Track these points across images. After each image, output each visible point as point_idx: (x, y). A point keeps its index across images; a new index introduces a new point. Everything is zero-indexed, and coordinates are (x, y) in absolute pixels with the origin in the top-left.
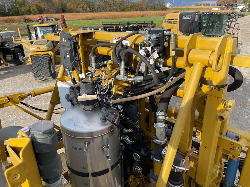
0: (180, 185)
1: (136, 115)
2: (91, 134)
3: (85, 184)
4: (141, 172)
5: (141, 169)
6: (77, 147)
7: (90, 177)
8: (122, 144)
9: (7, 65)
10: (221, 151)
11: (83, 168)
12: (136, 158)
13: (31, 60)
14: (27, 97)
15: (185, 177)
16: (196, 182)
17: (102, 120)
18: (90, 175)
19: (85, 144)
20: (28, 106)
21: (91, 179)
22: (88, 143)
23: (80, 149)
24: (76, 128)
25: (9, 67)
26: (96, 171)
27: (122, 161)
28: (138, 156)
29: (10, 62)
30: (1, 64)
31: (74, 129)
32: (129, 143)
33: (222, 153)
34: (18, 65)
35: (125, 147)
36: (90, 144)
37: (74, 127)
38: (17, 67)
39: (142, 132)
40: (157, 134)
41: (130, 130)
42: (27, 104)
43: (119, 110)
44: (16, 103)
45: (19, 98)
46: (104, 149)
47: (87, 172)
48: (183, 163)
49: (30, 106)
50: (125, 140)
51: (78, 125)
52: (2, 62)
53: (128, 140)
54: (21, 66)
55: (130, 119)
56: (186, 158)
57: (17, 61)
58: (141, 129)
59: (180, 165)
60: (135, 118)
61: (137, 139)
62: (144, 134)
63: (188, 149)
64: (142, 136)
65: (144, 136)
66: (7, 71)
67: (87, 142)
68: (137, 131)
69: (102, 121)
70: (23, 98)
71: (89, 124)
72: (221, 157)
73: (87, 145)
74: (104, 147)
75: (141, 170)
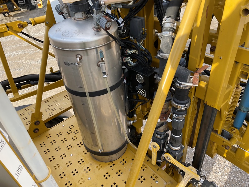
0: (186, 104)
1: (140, 32)
2: (84, 44)
3: (85, 104)
4: (145, 95)
5: (144, 92)
6: (69, 62)
7: (88, 97)
8: (124, 67)
9: (20, 10)
10: (240, 69)
11: (79, 87)
12: (139, 80)
13: (42, 2)
14: (27, 26)
15: (193, 99)
16: (205, 103)
17: (95, 29)
18: (87, 94)
19: (77, 57)
20: (31, 37)
21: (89, 99)
22: (80, 56)
23: (72, 64)
24: (64, 37)
25: (22, 13)
26: (94, 90)
27: (126, 85)
28: (141, 78)
29: (22, 6)
30: (14, 9)
31: (62, 39)
32: (132, 65)
33: (241, 71)
34: (31, 10)
35: (128, 70)
36: (83, 58)
37: (62, 37)
38: (30, 12)
39: (148, 54)
40: (162, 45)
41: (134, 51)
42: (29, 35)
43: (119, 24)
44: (16, 32)
45: (19, 26)
46: (99, 65)
47: (84, 92)
48: (191, 79)
49: (33, 37)
50: (127, 61)
51: (66, 35)
52: (15, 7)
53: (132, 62)
54: (34, 10)
55: (134, 38)
56: (196, 75)
57: (30, 6)
58: (147, 51)
59: (187, 81)
60: (139, 35)
61: (142, 61)
62: (151, 57)
63: (199, 65)
64: (148, 59)
65: (150, 59)
66: (21, 17)
67: (78, 56)
68: (142, 53)
69: (95, 31)
70: (22, 27)
71: (79, 33)
72: (239, 76)
73: (78, 59)
74: (99, 63)
75: (144, 94)
